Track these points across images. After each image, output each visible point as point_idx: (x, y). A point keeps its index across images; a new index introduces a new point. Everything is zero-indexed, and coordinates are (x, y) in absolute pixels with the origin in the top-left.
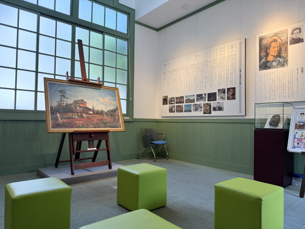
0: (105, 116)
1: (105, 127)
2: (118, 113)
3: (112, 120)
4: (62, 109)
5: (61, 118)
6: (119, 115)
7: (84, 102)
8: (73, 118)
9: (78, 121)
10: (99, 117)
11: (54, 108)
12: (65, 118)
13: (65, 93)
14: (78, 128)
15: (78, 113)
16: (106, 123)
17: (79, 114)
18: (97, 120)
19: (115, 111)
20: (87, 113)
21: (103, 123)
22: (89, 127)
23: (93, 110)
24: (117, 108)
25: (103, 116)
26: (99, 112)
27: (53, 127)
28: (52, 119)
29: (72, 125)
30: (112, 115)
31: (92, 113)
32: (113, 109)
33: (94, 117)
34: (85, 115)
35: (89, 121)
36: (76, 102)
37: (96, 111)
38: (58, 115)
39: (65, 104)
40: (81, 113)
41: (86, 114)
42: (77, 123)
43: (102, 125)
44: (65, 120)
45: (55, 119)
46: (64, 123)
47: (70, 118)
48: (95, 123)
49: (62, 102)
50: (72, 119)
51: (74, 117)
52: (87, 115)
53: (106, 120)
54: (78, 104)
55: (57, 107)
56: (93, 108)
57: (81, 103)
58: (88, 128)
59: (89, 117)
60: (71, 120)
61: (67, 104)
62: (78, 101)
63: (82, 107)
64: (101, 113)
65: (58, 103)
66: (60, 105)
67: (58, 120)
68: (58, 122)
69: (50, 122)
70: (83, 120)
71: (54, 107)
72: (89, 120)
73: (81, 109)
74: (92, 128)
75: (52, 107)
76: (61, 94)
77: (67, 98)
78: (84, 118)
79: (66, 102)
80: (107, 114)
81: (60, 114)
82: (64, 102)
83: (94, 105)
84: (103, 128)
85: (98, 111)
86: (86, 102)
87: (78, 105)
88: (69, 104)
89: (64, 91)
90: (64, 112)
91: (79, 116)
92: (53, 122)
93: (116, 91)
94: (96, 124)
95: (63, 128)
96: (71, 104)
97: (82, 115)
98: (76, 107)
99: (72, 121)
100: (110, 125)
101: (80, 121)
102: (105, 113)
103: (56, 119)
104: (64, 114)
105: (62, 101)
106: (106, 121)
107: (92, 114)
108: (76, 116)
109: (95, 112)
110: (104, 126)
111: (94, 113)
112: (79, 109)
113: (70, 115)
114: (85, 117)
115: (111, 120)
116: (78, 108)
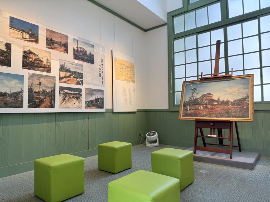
0: (230, 105)
1: (228, 117)
2: (249, 101)
3: (238, 110)
4: (192, 102)
5: (190, 110)
6: (248, 104)
7: (211, 95)
8: (199, 109)
9: (203, 111)
10: (222, 107)
11: (186, 102)
12: (193, 109)
13: (196, 90)
14: (201, 117)
15: (203, 105)
16: (230, 113)
17: (204, 106)
18: (220, 110)
19: (244, 99)
20: (212, 104)
21: (226, 113)
22: (212, 116)
23: (218, 101)
24: (248, 96)
25: (228, 106)
26: (225, 102)
27: (183, 116)
28: (183, 110)
29: (197, 114)
30: (239, 105)
31: (217, 103)
32: (242, 98)
33: (217, 107)
34: (209, 106)
35: (212, 111)
36: (203, 96)
37: (221, 102)
38: (188, 107)
39: (194, 99)
40: (206, 104)
41: (210, 105)
42: (201, 113)
43: (225, 114)
44: (192, 111)
45: (185, 110)
46: (192, 113)
47: (196, 109)
48: (218, 113)
49: (193, 97)
50: (198, 110)
51: (200, 108)
52: (211, 106)
53: (230, 110)
54: (205, 97)
55: (188, 101)
56: (219, 99)
57: (208, 96)
58: (210, 117)
59: (213, 108)
60: (197, 110)
61: (196, 99)
62: (205, 94)
63: (208, 99)
64: (227, 103)
65: (189, 98)
66: (190, 100)
67: (187, 111)
68: (187, 112)
69: (182, 112)
70: (207, 110)
71: (187, 101)
72: (212, 110)
73: (207, 101)
74: (214, 117)
75: (185, 102)
76: (193, 91)
77: (197, 94)
78: (208, 108)
79: (195, 97)
80: (233, 104)
81: (189, 106)
82: (194, 97)
83: (220, 96)
84: (225, 117)
85: (223, 101)
86: (212, 95)
87: (205, 98)
88: (197, 98)
89: (196, 88)
90: (193, 105)
91: (204, 107)
92: (184, 112)
93: (250, 78)
94: (219, 114)
95: (190, 117)
96: (199, 98)
97: (207, 107)
98: (203, 100)
99: (198, 112)
100: (234, 114)
101: (204, 111)
102: (231, 103)
103: (187, 110)
104: (193, 106)
105: (192, 96)
106: (229, 111)
108: (202, 108)
109: (220, 102)
110: (227, 116)
111: (218, 103)
112: (205, 102)
113: (197, 107)
114: (209, 107)
115: (237, 110)
116: (204, 101)
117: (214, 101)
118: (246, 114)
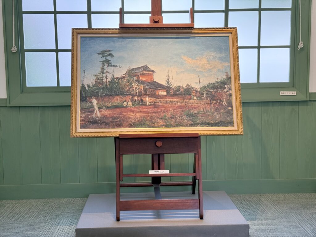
0: (195, 98)
1: (191, 125)
2: (230, 89)
3: (211, 108)
4: (103, 88)
5: (99, 108)
6: (231, 95)
7: (149, 71)
8: (122, 107)
9: (133, 111)
10: (178, 101)
11: (87, 88)
12: (107, 108)
13: (110, 55)
14: (131, 126)
15: (133, 95)
16: (196, 116)
17: (136, 98)
18: (174, 110)
19: (223, 84)
20: (153, 96)
21: (188, 116)
22: (155, 125)
23: (167, 88)
24: (229, 78)
25: (190, 99)
26: (182, 90)
27: (82, 127)
28: (82, 109)
29: (120, 121)
30: (212, 97)
31: (165, 93)
32: (217, 82)
33: (167, 102)
34: (148, 100)
35: (155, 113)
36: (131, 73)
37: (173, 89)
38: (95, 102)
39: (109, 79)
40: (140, 95)
41: (151, 96)
42: (130, 118)
43: (185, 120)
44: (106, 112)
45: (87, 110)
46: (105, 117)
47: (116, 107)
48: (169, 116)
49: (104, 75)
50: (121, 109)
51: (125, 104)
52: (153, 100)
53: (195, 108)
54: (136, 76)
55: (93, 86)
56: (168, 82)
57: (143, 74)
58: (153, 127)
59: (157, 104)
60: (119, 110)
61: (113, 79)
62: (136, 69)
63: (142, 82)
64: (186, 92)
65: (95, 78)
66: (99, 81)
67: (93, 111)
68: (94, 115)
69: (78, 115)
70: (144, 110)
71: (89, 86)
72: (156, 110)
73: (142, 86)
74: (162, 126)
75: (83, 87)
76: (104, 59)
77: (114, 66)
78: (146, 105)
79: (111, 75)
80: (200, 94)
81: (97, 99)
82: (108, 75)
83: (170, 75)
84: (186, 126)
85: (178, 88)
86: (153, 71)
87: (136, 78)
88: (117, 78)
89: (109, 51)
90: (106, 95)
91: (136, 103)
92: (83, 115)
93: (230, 35)
94: (172, 118)
95: (102, 128)
96: (121, 78)
97: (142, 101)
98: (131, 84)
99: (121, 113)
100: (204, 119)
101: (137, 112)
102: (196, 92)
103: (90, 110)
104: (106, 99)
105: (103, 73)
106: (194, 111)
107: (164, 96)
108: (130, 103)
109: (172, 91)
110: (189, 123)
111: (168, 92)
112: (136, 88)
113: (117, 100)
114: (148, 103)
115: (209, 109)
116: (135, 85)
117: (158, 86)
118: (228, 119)
